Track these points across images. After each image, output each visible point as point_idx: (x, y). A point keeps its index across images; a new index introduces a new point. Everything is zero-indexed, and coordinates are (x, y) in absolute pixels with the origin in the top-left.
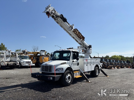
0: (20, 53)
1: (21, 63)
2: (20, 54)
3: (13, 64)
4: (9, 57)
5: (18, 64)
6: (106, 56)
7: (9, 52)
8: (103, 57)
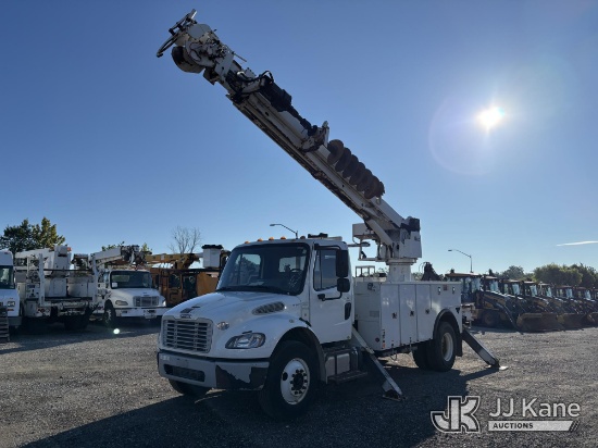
0: (112, 260)
1: (114, 303)
2: (111, 263)
3: (77, 309)
4: (64, 276)
5: (102, 311)
6: (506, 269)
7: (60, 255)
8: (490, 271)
